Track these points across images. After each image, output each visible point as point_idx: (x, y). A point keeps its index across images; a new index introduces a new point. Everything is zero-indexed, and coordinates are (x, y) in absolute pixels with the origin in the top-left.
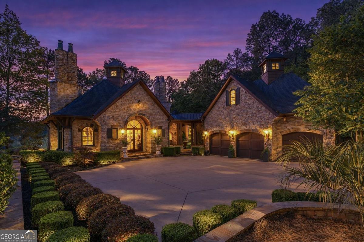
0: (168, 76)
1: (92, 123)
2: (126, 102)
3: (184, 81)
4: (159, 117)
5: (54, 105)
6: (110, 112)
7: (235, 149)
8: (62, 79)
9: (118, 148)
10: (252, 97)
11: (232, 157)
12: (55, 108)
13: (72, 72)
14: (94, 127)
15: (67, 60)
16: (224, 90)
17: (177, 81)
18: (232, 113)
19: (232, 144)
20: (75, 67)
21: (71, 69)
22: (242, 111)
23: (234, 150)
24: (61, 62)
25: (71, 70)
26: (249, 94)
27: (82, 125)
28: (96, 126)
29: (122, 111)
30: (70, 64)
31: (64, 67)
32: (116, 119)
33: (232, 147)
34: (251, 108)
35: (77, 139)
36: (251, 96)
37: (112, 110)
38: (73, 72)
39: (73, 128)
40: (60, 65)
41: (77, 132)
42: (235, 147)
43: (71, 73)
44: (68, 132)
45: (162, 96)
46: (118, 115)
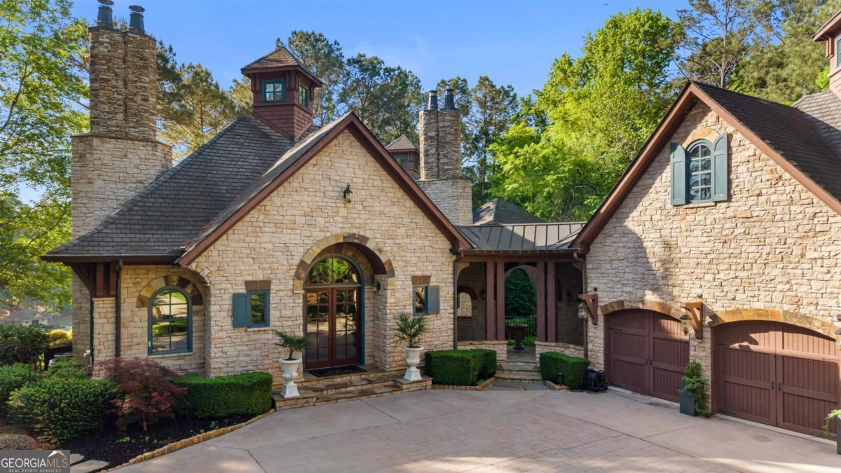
0: (481, 78)
1: (183, 276)
2: (299, 198)
3: (531, 93)
4: (420, 242)
5: (83, 209)
6: (242, 237)
7: (710, 383)
8: (109, 122)
9: (271, 362)
10: (787, 176)
11: (696, 414)
12: (87, 220)
13: (140, 97)
14: (189, 290)
15: (125, 61)
16: (666, 143)
17: (512, 94)
18: (695, 233)
19: (697, 361)
20: (148, 80)
21: (136, 87)
22: (740, 230)
23: (703, 383)
24: (106, 67)
25: (135, 91)
26: (771, 162)
27: (149, 283)
28: (198, 285)
29: (284, 231)
30: (133, 73)
31: (114, 83)
32: (262, 260)
33: (696, 371)
34: (782, 220)
35: (132, 331)
36: (779, 168)
37: (250, 229)
38: (142, 100)
39: (124, 293)
40: (102, 79)
41: (135, 309)
42: (707, 374)
43: (135, 102)
44: (105, 310)
45: (445, 156)
46: (270, 246)
